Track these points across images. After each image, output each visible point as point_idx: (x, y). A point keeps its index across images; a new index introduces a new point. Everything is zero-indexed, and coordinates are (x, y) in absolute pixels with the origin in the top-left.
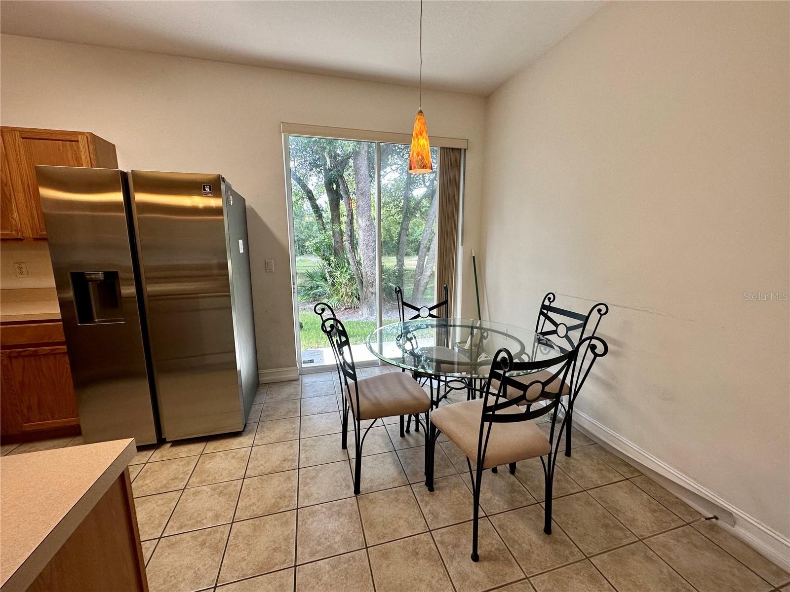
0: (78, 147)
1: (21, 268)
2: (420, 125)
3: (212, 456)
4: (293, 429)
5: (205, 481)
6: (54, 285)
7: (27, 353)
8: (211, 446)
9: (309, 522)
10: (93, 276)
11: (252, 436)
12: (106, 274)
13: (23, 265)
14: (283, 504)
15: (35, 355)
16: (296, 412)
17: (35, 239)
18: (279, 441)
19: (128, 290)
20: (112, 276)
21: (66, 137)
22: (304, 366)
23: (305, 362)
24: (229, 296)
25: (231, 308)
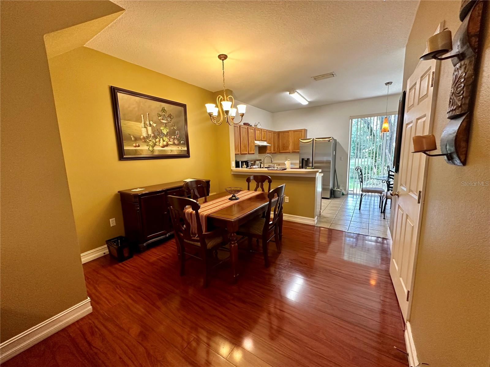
1: (286, 158)
10: (305, 159)
11: (331, 200)
16: (344, 199)
17: (293, 152)
18: (338, 201)
20: (308, 159)
21: (300, 131)
22: (349, 192)
23: (350, 191)
24: (330, 168)
25: (330, 172)
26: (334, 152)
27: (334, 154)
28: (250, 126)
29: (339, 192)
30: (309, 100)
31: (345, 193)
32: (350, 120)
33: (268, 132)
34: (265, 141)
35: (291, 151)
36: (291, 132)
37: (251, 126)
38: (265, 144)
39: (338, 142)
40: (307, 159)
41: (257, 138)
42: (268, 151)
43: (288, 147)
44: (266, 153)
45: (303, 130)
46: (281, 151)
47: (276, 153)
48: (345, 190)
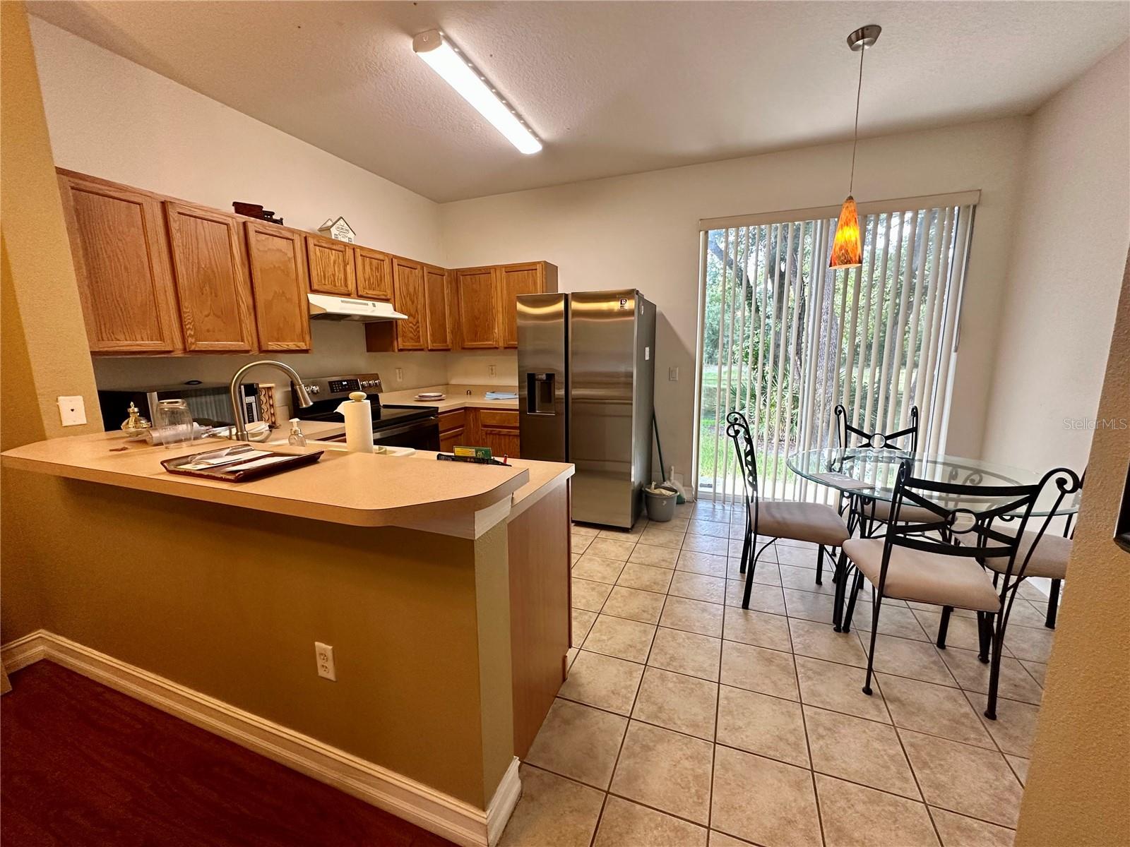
0: (536, 274)
1: (492, 370)
2: (847, 214)
3: (605, 540)
4: (676, 540)
5: (597, 554)
6: (517, 385)
7: (495, 432)
8: (604, 534)
9: (675, 606)
10: (540, 376)
11: (638, 536)
12: (547, 375)
13: (494, 367)
14: (656, 588)
15: (499, 434)
16: (683, 528)
17: (506, 348)
18: (661, 546)
19: (560, 392)
20: (550, 377)
21: (530, 268)
22: (700, 489)
23: (702, 486)
24: (632, 404)
25: (632, 416)
26: (647, 349)
27: (647, 358)
28: (275, 221)
29: (665, 502)
30: (544, 135)
31: (686, 496)
32: (701, 233)
33: (396, 267)
34: (387, 300)
35: (501, 344)
36: (498, 272)
37: (280, 222)
38: (384, 310)
39: (662, 315)
40: (548, 375)
41: (320, 281)
42: (400, 343)
43: (490, 328)
44: (393, 351)
45: (538, 267)
46: (468, 344)
47: (448, 350)
48: (687, 483)
